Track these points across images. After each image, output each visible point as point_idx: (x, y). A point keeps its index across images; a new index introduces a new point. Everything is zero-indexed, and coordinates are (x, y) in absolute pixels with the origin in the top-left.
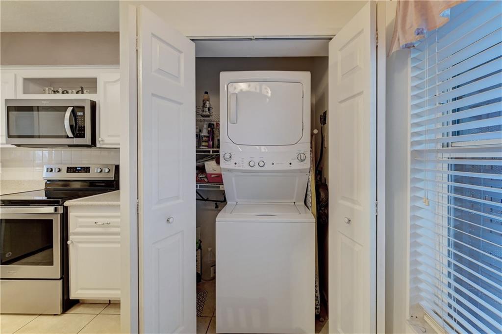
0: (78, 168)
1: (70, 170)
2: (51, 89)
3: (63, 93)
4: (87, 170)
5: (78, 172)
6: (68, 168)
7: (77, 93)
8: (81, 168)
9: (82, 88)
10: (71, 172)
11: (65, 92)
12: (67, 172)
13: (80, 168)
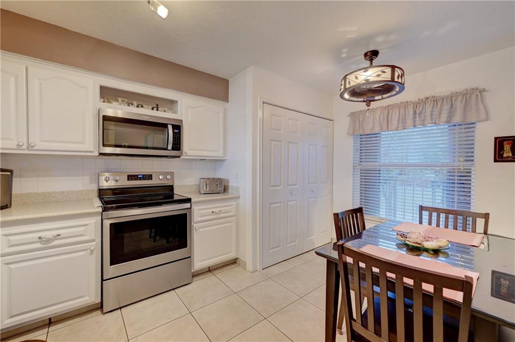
0: (139, 176)
1: (131, 177)
2: (125, 101)
3: (138, 106)
4: (150, 177)
5: (140, 180)
6: (128, 176)
7: (153, 109)
8: (143, 175)
9: (157, 105)
10: (132, 180)
11: (140, 106)
12: (128, 180)
13: (141, 176)
